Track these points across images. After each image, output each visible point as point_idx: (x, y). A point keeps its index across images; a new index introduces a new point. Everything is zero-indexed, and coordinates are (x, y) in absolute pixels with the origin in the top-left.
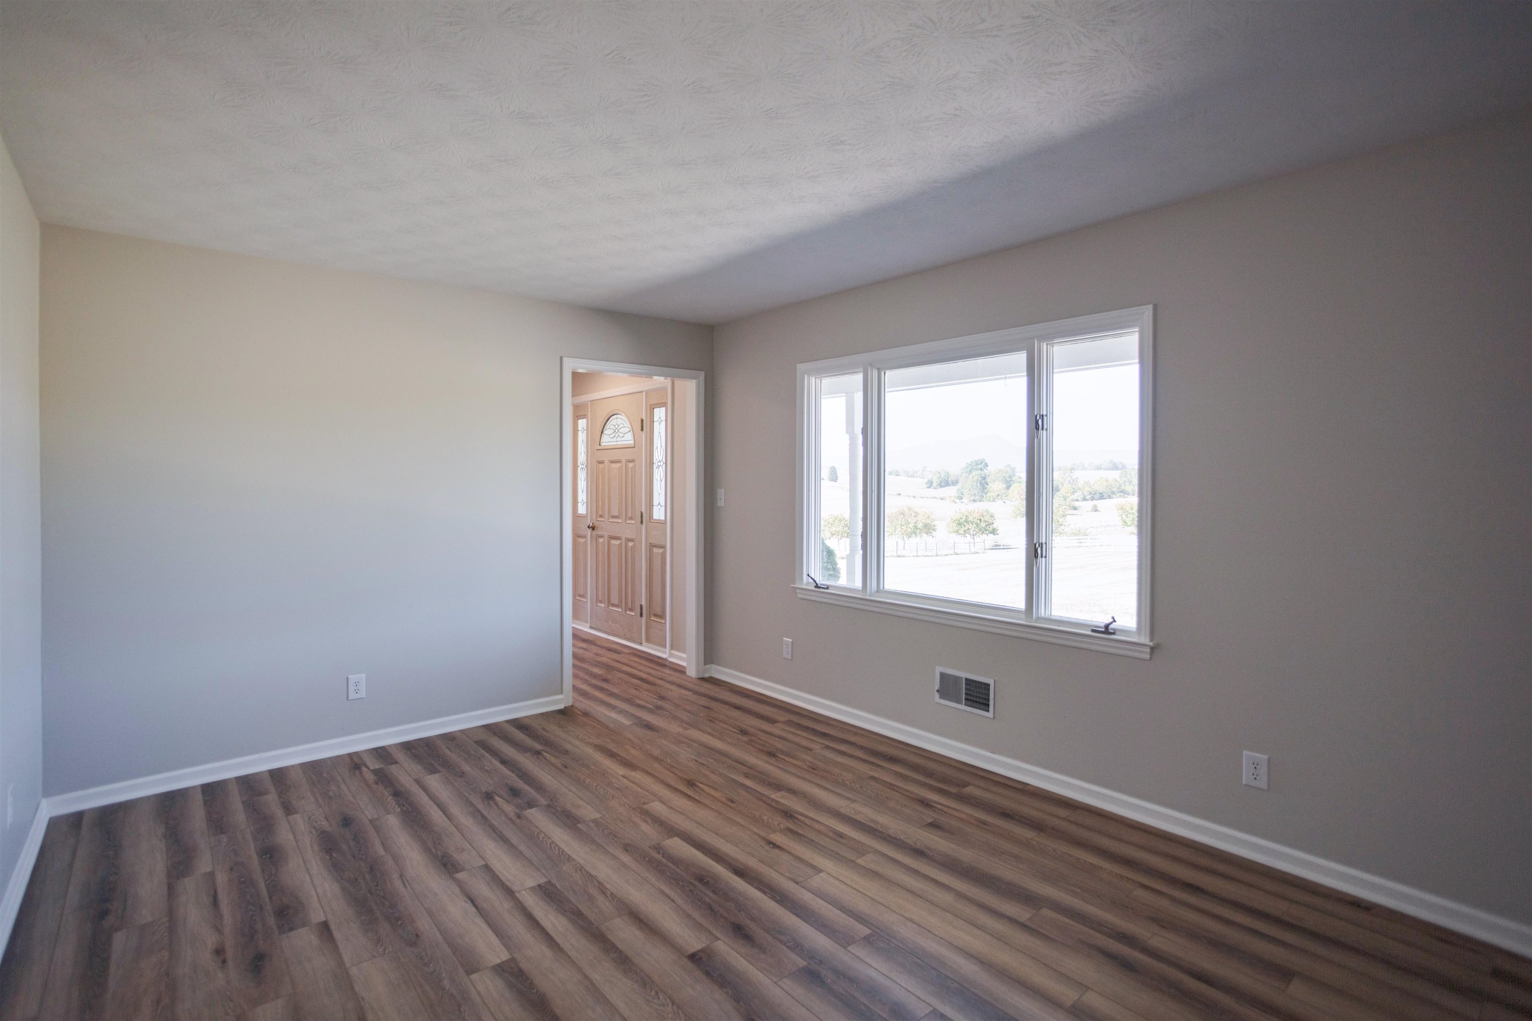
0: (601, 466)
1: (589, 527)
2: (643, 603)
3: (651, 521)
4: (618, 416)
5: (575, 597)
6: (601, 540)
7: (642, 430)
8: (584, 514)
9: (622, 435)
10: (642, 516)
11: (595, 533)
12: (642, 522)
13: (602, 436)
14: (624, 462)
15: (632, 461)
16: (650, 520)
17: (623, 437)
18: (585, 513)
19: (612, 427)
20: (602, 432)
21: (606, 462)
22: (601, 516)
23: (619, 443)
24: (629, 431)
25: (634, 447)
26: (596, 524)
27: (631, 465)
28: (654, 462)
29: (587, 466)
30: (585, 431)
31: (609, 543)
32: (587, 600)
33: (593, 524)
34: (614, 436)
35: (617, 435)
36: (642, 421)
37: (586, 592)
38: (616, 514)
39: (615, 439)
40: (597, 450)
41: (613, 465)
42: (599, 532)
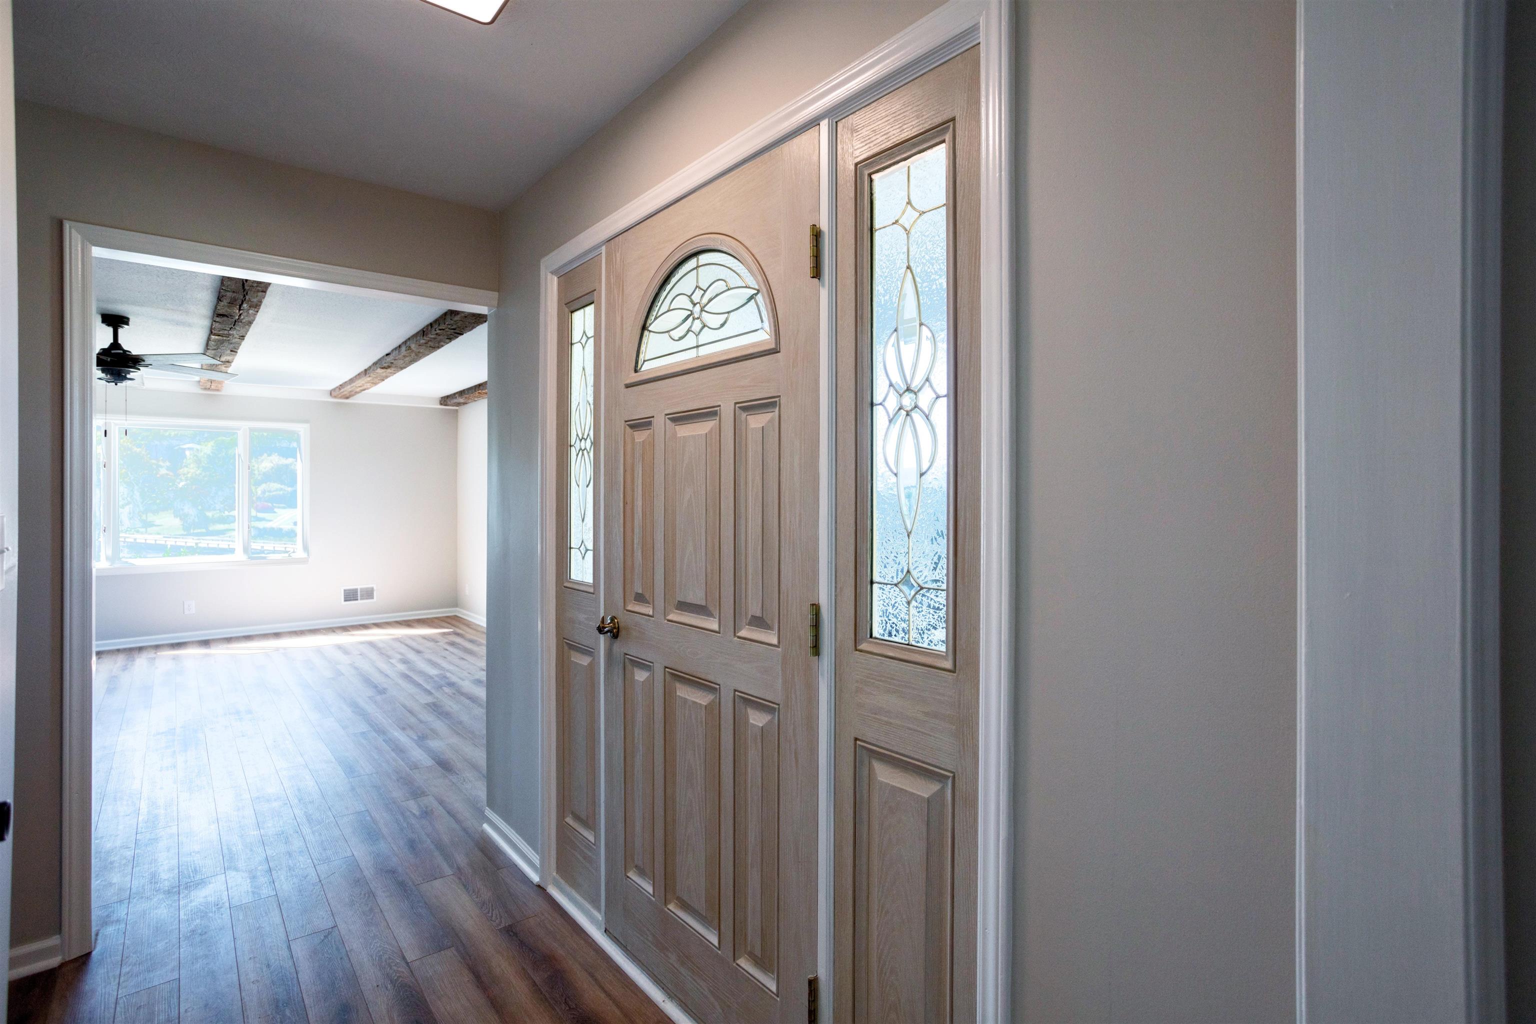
0: (641, 436)
1: (600, 630)
2: (823, 971)
3: (863, 646)
4: (704, 258)
5: (564, 817)
6: (641, 676)
7: (817, 272)
8: (587, 585)
9: (718, 320)
10: (816, 625)
11: (619, 647)
12: (816, 649)
13: (644, 340)
14: (727, 411)
15: (768, 404)
16: (856, 642)
17: (722, 325)
18: (589, 579)
19: (683, 302)
20: (644, 328)
21: (659, 422)
22: (640, 598)
23: (703, 351)
24: (751, 298)
25: (775, 351)
26: (624, 619)
27: (756, 421)
28: (877, 399)
29: (595, 444)
30: (591, 341)
31: (668, 695)
32: (597, 837)
33: (612, 619)
34: (689, 331)
35: (697, 325)
36: (817, 235)
37: (594, 814)
38: (696, 596)
39: (691, 340)
40: (628, 386)
41: (685, 431)
42: (634, 650)
